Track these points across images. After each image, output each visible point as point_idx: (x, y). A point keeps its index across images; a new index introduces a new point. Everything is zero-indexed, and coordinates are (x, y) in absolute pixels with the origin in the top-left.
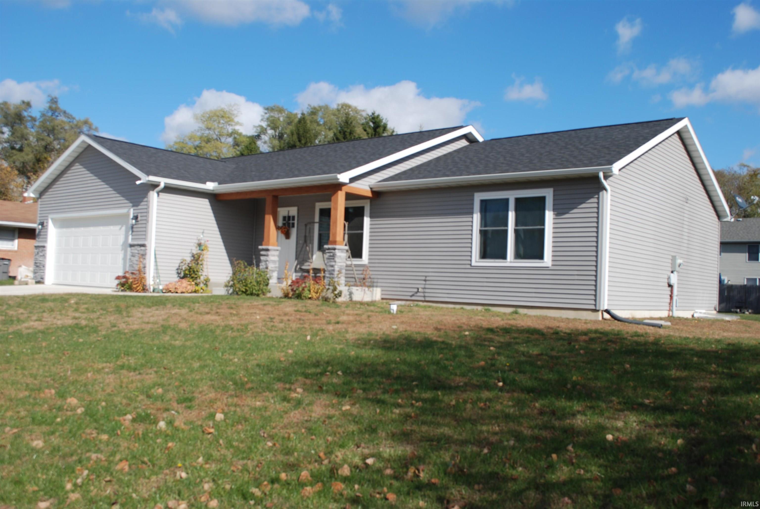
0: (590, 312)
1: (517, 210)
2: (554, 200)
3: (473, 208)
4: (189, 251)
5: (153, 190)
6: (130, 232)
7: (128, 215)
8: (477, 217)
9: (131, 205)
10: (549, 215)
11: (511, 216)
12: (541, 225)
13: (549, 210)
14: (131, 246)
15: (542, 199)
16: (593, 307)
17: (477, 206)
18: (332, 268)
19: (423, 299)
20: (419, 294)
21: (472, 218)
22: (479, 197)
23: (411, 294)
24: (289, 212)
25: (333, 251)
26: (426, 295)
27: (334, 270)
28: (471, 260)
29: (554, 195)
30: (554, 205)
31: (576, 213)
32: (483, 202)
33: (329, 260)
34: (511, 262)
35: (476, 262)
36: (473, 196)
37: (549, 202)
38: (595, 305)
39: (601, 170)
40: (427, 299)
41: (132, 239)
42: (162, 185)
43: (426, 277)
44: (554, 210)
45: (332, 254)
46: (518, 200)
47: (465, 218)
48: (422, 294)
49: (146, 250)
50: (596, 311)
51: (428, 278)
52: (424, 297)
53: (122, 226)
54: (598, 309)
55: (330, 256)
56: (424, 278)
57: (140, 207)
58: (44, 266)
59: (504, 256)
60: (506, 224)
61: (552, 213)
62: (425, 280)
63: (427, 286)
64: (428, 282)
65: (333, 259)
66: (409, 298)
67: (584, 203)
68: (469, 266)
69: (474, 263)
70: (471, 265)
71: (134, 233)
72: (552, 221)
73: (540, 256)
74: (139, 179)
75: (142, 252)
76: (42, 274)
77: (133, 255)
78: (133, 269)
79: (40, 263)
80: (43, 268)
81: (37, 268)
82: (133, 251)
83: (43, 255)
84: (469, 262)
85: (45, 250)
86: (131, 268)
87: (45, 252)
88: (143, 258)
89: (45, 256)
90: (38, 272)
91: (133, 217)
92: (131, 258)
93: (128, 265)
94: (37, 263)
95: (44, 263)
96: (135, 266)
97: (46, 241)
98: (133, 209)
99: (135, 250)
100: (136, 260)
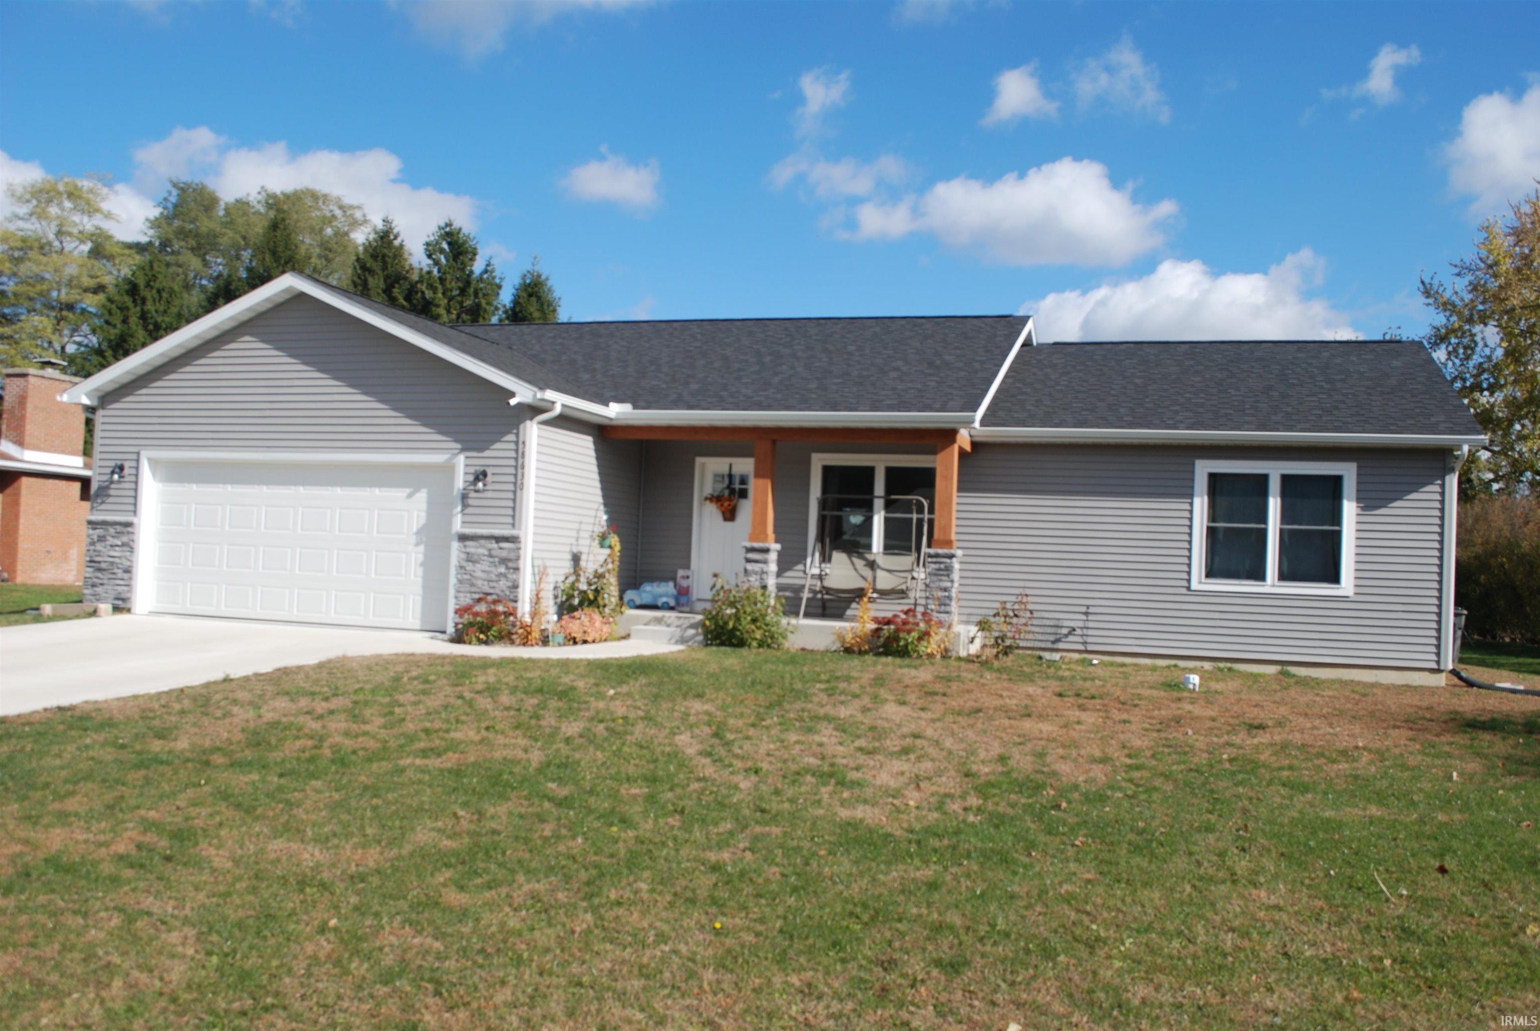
0: (1427, 674)
1: (1284, 495)
2: (1359, 483)
3: (1192, 487)
4: (568, 549)
5: (532, 419)
6: (459, 508)
7: (448, 469)
8: (1200, 504)
9: (459, 446)
10: (1349, 509)
11: (1274, 505)
12: (1333, 525)
13: (1349, 500)
14: (463, 538)
15: (1337, 480)
16: (1435, 666)
17: (1201, 483)
18: (946, 594)
19: (1082, 647)
20: (1071, 638)
21: (1191, 504)
22: (1203, 468)
23: (1052, 638)
24: (731, 466)
25: (948, 560)
26: (1089, 640)
27: (949, 598)
28: (1189, 581)
29: (1359, 475)
30: (1358, 491)
31: (1399, 507)
32: (1214, 478)
33: (934, 578)
34: (1273, 586)
35: (1200, 582)
36: (1194, 464)
37: (1350, 486)
38: (1438, 662)
39: (1466, 441)
40: (1090, 648)
41: (463, 522)
42: (558, 410)
43: (1088, 607)
44: (1359, 500)
45: (942, 566)
46: (1286, 480)
47: (1179, 505)
48: (1080, 639)
49: (519, 549)
50: (1438, 671)
51: (1091, 610)
52: (1085, 643)
53: (417, 490)
54: (1442, 668)
55: (940, 570)
56: (1084, 609)
57: (487, 453)
58: (128, 571)
59: (1259, 574)
60: (1263, 519)
61: (1354, 505)
62: (1086, 614)
63: (1091, 625)
64: (1091, 617)
65: (948, 576)
66: (1049, 645)
67: (1416, 491)
68: (1184, 591)
69: (1195, 585)
70: (1189, 588)
71: (468, 510)
72: (1354, 519)
73: (1334, 577)
74: (512, 395)
75: (504, 554)
76: (119, 588)
77: (470, 558)
78: (473, 589)
79: (112, 563)
80: (126, 576)
81: (99, 575)
82: (472, 550)
83: (124, 545)
84: (1185, 584)
85: (129, 533)
86: (467, 588)
87: (131, 537)
88: (508, 568)
89: (129, 547)
90: (102, 584)
91: (466, 473)
92: (464, 564)
93: (453, 580)
94: (99, 562)
95: (128, 563)
96: (479, 583)
97: (135, 512)
98: (467, 457)
99: (477, 549)
100: (483, 571)
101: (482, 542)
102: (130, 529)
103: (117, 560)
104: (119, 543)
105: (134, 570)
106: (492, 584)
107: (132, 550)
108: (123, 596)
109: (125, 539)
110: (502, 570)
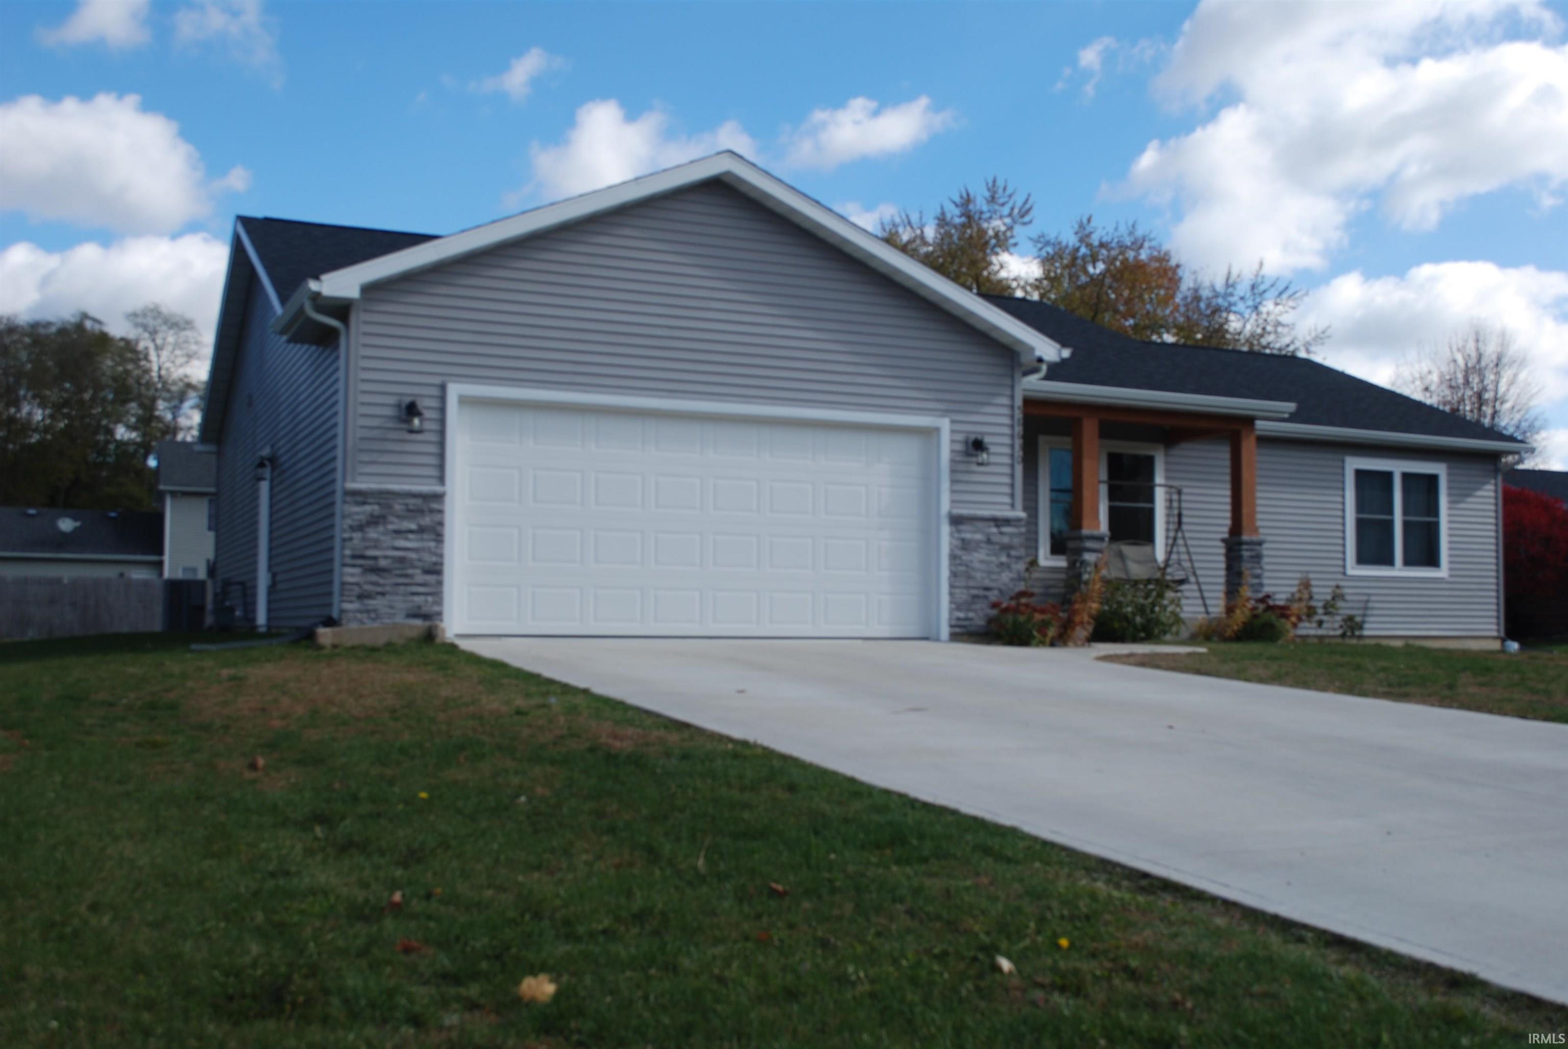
0: (1491, 641)
1: (1404, 491)
2: (1449, 481)
3: (1344, 481)
6: (948, 485)
7: (931, 434)
8: (1350, 497)
9: (941, 407)
10: (1444, 502)
11: (1398, 498)
12: (1428, 515)
13: (1444, 495)
14: (955, 520)
15: (1436, 479)
17: (1350, 478)
21: (1344, 497)
22: (1354, 463)
28: (1344, 567)
29: (1448, 475)
30: (1449, 487)
31: (1472, 502)
32: (1358, 473)
33: (1250, 565)
34: (1399, 570)
35: (1353, 568)
36: (1343, 461)
37: (1444, 484)
38: (1498, 631)
41: (953, 501)
44: (1449, 495)
46: (1406, 476)
47: (1333, 497)
50: (1497, 638)
54: (1500, 635)
57: (976, 418)
58: (433, 570)
59: (1390, 560)
60: (1390, 511)
61: (1447, 499)
67: (1481, 489)
68: (1340, 576)
69: (1351, 571)
70: (1344, 574)
71: (959, 487)
72: (1447, 511)
73: (1435, 562)
75: (1006, 540)
76: (418, 599)
77: (965, 545)
78: (971, 583)
79: (402, 560)
80: (431, 578)
81: (374, 578)
82: (968, 536)
83: (421, 530)
84: (1341, 569)
85: (432, 511)
86: (961, 582)
87: (437, 517)
88: (1009, 556)
89: (436, 532)
90: (383, 594)
91: (953, 441)
92: (959, 552)
93: (945, 573)
94: (375, 558)
95: (434, 559)
96: (978, 575)
97: (441, 479)
98: (953, 422)
99: (971, 534)
100: (982, 562)
101: (980, 525)
102: (435, 506)
103: (413, 555)
104: (413, 526)
105: (447, 569)
106: (994, 577)
107: (439, 537)
108: (425, 610)
109: (427, 521)
110: (1004, 559)
